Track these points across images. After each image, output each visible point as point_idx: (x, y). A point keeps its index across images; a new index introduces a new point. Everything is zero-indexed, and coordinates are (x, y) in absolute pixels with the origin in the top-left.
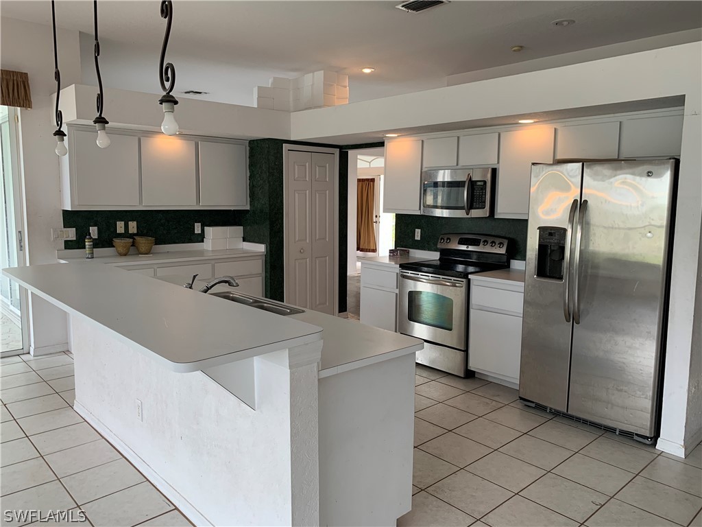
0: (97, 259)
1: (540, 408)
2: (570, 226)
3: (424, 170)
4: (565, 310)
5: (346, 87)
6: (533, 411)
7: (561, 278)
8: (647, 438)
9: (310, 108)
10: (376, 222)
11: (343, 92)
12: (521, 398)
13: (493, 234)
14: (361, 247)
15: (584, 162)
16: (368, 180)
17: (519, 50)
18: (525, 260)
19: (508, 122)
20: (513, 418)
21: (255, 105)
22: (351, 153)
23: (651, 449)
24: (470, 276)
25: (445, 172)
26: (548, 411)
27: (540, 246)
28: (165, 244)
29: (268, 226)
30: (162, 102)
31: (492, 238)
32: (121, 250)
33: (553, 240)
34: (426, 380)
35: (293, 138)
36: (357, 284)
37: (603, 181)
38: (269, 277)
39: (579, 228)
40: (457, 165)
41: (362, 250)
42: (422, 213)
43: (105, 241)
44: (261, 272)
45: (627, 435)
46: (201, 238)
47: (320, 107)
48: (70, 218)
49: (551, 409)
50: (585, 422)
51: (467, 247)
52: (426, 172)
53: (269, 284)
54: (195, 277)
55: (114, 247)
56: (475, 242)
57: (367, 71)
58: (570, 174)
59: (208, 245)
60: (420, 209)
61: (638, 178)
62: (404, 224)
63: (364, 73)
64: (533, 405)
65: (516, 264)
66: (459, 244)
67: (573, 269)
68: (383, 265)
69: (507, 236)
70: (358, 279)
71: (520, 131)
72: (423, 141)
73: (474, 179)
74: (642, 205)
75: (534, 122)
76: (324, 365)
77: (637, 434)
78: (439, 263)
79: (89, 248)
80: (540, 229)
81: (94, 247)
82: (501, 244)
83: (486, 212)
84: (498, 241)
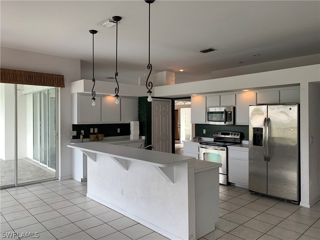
0: (84, 143)
1: (257, 194)
2: (264, 127)
4: (264, 157)
5: (174, 77)
6: (254, 195)
7: (262, 145)
8: (296, 202)
10: (179, 128)
12: (250, 191)
13: (234, 131)
15: (268, 105)
17: (240, 63)
18: (248, 140)
19: (240, 90)
20: (248, 197)
21: (139, 84)
22: (176, 101)
23: (298, 206)
24: (228, 146)
25: (215, 108)
26: (260, 195)
27: (254, 134)
28: (107, 137)
29: (146, 129)
30: (148, 92)
32: (92, 139)
33: (258, 132)
35: (155, 96)
39: (267, 128)
40: (220, 105)
42: (207, 123)
43: (87, 136)
45: (289, 201)
48: (75, 127)
49: (261, 194)
51: (225, 136)
52: (207, 108)
55: (90, 138)
56: (228, 134)
58: (263, 109)
60: (206, 122)
62: (199, 128)
63: (180, 71)
64: (254, 193)
65: (244, 142)
66: (221, 135)
67: (266, 142)
69: (240, 132)
71: (244, 94)
72: (206, 96)
73: (227, 111)
74: (289, 119)
75: (249, 91)
77: (293, 201)
78: (213, 142)
79: (81, 138)
80: (254, 128)
81: (83, 138)
82: (238, 135)
83: (232, 123)
84: (236, 133)
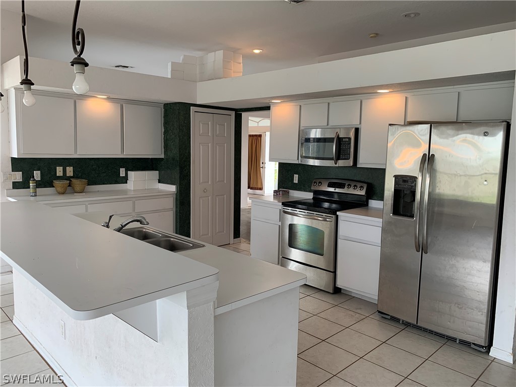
0: (40, 197)
1: (395, 319)
2: (420, 174)
3: (301, 128)
4: (416, 241)
5: (240, 63)
6: (388, 322)
7: (412, 216)
8: (483, 347)
9: (213, 79)
10: (262, 167)
11: (238, 67)
12: (379, 312)
13: (355, 179)
14: (251, 186)
15: (431, 124)
16: (256, 135)
17: (375, 37)
18: (383, 200)
19: (368, 91)
20: (373, 328)
21: (170, 77)
22: (244, 114)
23: (485, 356)
24: (338, 213)
25: (316, 131)
26: (401, 322)
27: (395, 190)
28: (96, 185)
29: (178, 171)
30: (73, 64)
31: (354, 182)
32: (60, 189)
33: (405, 186)
34: (303, 296)
35: (198, 103)
36: (248, 215)
37: (447, 139)
38: (179, 211)
39: (428, 176)
40: (327, 125)
41: (252, 188)
42: (300, 162)
43: (47, 182)
44: (172, 207)
45: (465, 343)
46: (125, 180)
47: (220, 78)
48: (17, 164)
49: (403, 321)
50: (431, 332)
51: (335, 190)
52: (303, 130)
53: (178, 217)
54: (111, 217)
55: (54, 187)
56: (341, 186)
57: (257, 51)
58: (420, 133)
59: (130, 185)
60: (298, 159)
61: (476, 137)
62: (285, 171)
63: (254, 53)
64: (389, 317)
65: (374, 204)
66: (328, 186)
67: (423, 209)
68: (269, 203)
69: (366, 181)
70: (249, 211)
71: (378, 99)
72: (300, 106)
73: (341, 136)
74: (479, 158)
75: (390, 92)
76: (219, 303)
77: (473, 344)
78: (312, 201)
79: (32, 188)
80: (396, 177)
81: (37, 188)
82: (362, 187)
83: (350, 162)
84: (359, 185)
